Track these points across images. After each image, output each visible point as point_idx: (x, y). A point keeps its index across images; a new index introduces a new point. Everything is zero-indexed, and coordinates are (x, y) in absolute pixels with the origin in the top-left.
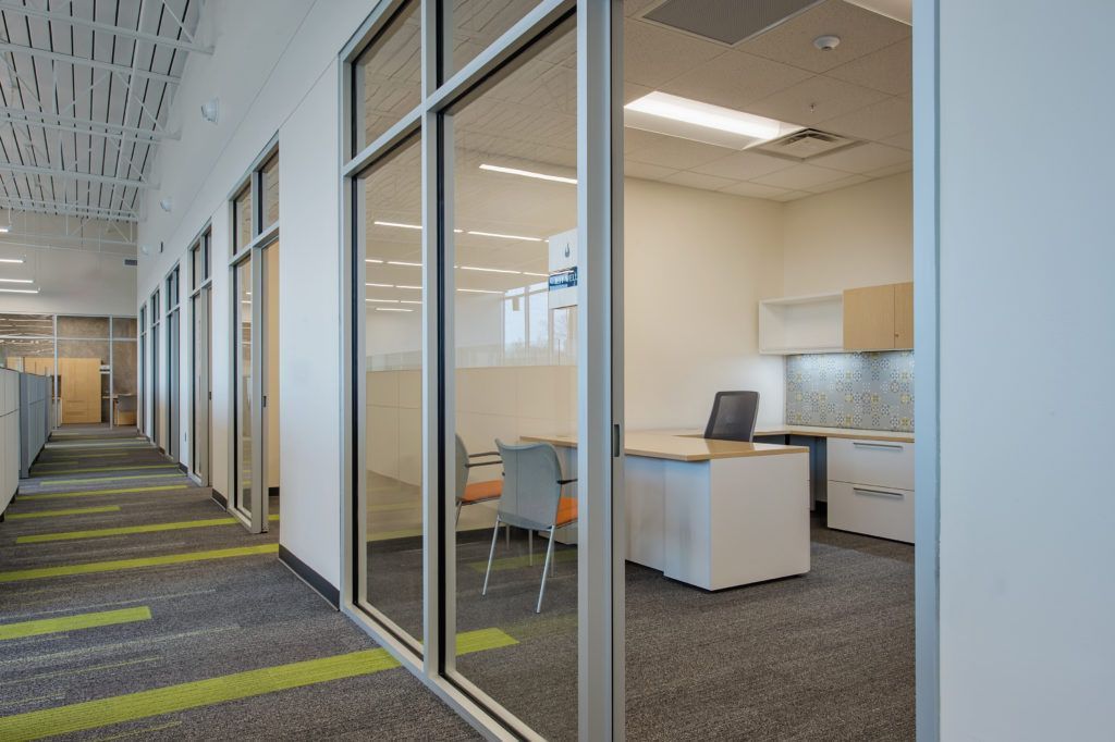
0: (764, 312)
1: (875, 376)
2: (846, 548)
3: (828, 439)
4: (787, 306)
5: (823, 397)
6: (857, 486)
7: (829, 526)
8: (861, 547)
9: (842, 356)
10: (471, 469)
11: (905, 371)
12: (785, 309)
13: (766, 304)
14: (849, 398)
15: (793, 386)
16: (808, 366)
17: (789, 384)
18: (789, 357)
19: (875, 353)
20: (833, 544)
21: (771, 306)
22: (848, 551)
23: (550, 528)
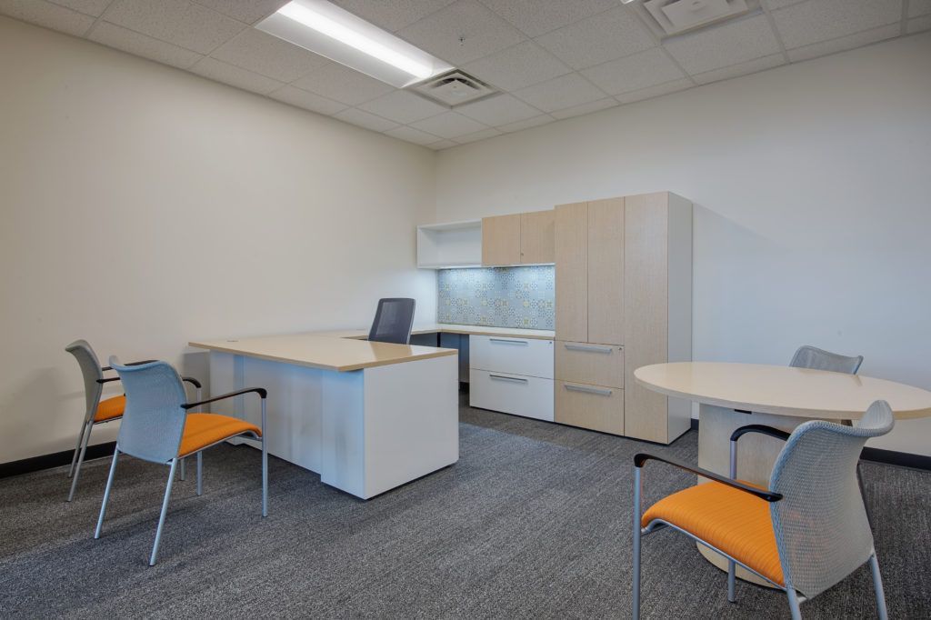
0: (421, 235)
1: (505, 286)
2: (486, 427)
3: (471, 336)
4: (439, 231)
5: (466, 302)
6: (492, 374)
7: (471, 405)
8: (496, 425)
9: (479, 271)
10: (105, 384)
11: (526, 282)
12: (438, 234)
13: (422, 229)
14: (484, 303)
15: (443, 294)
16: (454, 278)
17: (440, 292)
18: (440, 271)
19: (504, 268)
20: (475, 424)
21: (426, 230)
22: (487, 430)
23: (171, 460)
